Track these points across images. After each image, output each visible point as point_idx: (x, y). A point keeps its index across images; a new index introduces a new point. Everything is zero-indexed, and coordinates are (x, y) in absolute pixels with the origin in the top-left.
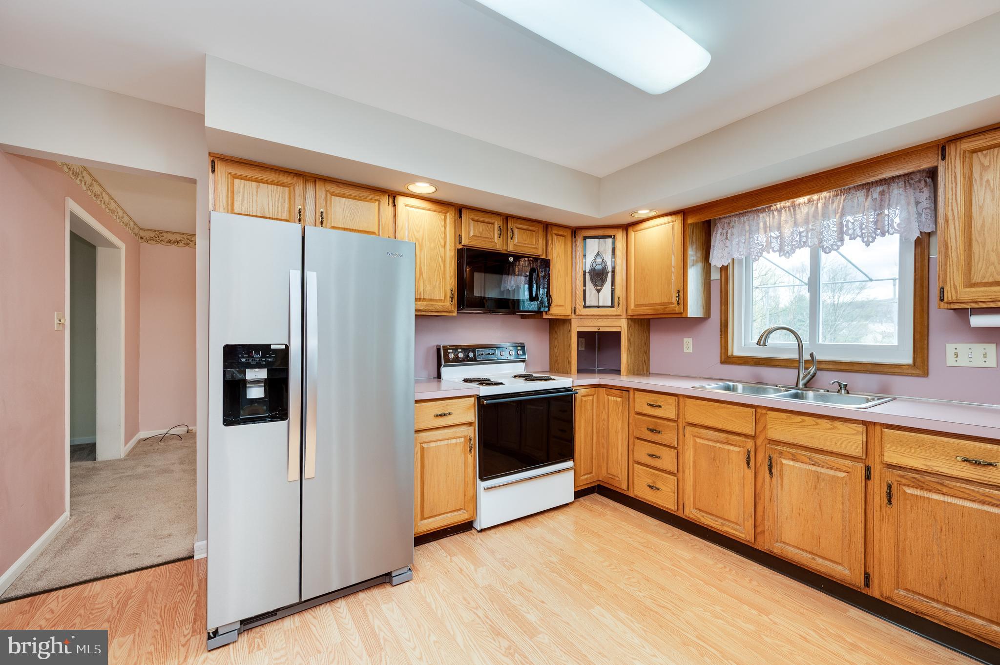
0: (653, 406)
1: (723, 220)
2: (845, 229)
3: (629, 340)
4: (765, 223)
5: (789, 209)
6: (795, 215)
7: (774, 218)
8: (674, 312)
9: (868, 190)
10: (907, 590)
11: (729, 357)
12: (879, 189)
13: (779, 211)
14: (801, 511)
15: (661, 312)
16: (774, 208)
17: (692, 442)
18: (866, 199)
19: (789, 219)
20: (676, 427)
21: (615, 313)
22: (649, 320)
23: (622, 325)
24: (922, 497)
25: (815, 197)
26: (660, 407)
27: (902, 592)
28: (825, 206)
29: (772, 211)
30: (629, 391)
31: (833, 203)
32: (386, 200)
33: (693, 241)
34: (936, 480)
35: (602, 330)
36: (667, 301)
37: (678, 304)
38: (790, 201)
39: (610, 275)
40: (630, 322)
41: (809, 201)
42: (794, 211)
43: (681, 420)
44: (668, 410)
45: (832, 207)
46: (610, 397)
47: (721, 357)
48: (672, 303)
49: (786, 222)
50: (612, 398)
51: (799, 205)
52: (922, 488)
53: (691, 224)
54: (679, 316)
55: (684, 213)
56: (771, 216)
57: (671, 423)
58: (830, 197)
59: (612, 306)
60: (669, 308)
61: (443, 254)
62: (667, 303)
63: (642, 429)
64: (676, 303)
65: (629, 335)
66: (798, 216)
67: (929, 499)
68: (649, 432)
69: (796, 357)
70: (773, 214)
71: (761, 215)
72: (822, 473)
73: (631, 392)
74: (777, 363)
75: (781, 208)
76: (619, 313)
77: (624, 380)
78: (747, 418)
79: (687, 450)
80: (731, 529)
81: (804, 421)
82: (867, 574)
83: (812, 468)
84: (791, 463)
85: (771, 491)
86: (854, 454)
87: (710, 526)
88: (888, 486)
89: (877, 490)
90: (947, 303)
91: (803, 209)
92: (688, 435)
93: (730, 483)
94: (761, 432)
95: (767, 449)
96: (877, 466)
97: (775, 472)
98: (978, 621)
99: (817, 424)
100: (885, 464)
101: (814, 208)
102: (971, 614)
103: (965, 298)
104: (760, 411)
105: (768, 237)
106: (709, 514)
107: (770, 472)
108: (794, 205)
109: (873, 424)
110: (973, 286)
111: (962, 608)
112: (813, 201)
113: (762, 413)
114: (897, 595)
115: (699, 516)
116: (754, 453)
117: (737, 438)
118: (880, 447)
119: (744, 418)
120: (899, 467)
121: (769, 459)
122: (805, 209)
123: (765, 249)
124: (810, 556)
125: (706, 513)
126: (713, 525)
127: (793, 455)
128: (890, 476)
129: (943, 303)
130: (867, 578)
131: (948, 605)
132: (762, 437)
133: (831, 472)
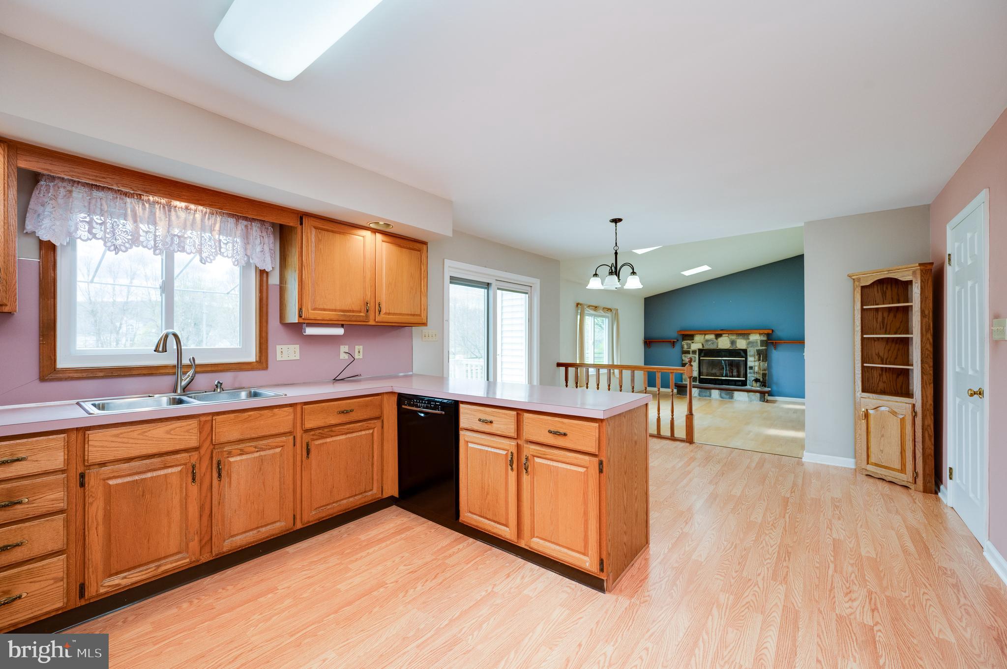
0: (3, 463)
6: (169, 215)
10: (316, 508)
14: (248, 497)
17: (101, 489)
19: (163, 217)
20: (66, 479)
28: (202, 220)
29: (143, 200)
42: (170, 211)
43: (73, 466)
44: (47, 459)
45: (209, 223)
56: (141, 206)
58: (206, 213)
66: (173, 218)
70: (143, 204)
72: (265, 455)
78: (191, 431)
79: (92, 504)
80: (171, 563)
81: (250, 416)
82: (294, 516)
83: (257, 455)
84: (239, 458)
85: (220, 494)
86: (287, 430)
87: (136, 583)
88: (308, 445)
89: (299, 451)
90: (303, 319)
91: (179, 213)
92: (92, 482)
93: (168, 512)
94: (204, 441)
95: (214, 455)
96: (299, 433)
97: (224, 474)
98: (345, 501)
99: (261, 415)
100: (304, 430)
101: (192, 217)
102: (342, 500)
103: (312, 317)
104: (203, 419)
105: (137, 227)
106: (134, 568)
107: (220, 475)
108: (169, 205)
109: (296, 404)
110: (314, 309)
111: (340, 499)
112: (190, 209)
113: (206, 420)
114: (311, 516)
115: (117, 582)
116: (199, 465)
117: (178, 456)
118: (301, 420)
119: (188, 431)
120: (312, 430)
121: (219, 463)
122: (182, 215)
123: (135, 240)
124: (255, 532)
125: (129, 570)
126: (144, 577)
127: (241, 450)
128: (307, 437)
129: (300, 319)
130: (294, 519)
131: (334, 503)
132: (207, 444)
133: (271, 452)
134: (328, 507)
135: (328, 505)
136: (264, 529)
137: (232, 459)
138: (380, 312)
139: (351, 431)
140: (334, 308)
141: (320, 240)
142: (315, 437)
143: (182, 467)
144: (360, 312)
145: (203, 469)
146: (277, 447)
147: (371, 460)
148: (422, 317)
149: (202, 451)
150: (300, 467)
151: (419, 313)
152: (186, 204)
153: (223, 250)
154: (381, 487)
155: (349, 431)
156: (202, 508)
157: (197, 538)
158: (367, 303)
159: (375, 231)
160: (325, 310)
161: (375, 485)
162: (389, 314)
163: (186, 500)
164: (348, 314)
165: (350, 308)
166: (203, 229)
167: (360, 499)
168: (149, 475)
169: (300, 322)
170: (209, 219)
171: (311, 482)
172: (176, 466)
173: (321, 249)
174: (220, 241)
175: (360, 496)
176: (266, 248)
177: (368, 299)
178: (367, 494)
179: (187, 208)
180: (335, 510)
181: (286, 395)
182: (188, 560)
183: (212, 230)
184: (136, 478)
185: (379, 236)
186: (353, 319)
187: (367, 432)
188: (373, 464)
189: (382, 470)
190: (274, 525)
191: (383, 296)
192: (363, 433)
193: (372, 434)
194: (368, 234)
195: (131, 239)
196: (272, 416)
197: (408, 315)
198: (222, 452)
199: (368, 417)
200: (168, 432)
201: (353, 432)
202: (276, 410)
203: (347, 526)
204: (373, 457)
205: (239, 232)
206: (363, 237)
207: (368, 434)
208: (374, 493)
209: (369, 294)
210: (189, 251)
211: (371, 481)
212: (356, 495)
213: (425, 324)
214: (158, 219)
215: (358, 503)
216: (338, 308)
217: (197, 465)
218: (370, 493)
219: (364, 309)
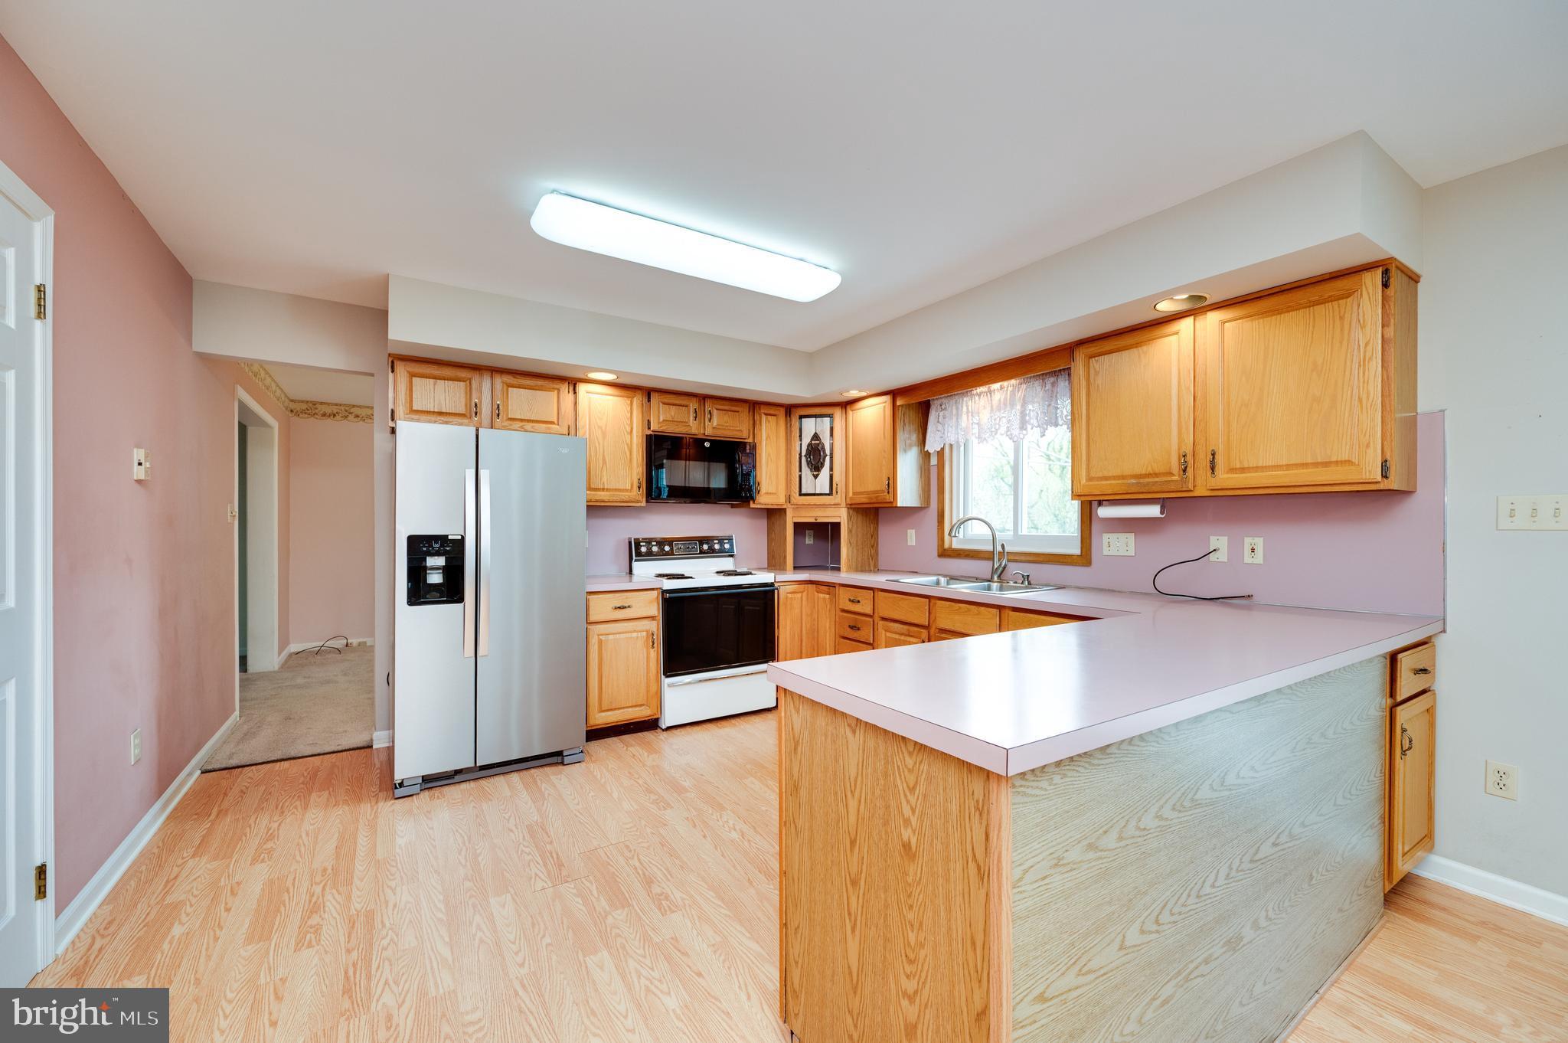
0: (853, 601)
1: (936, 402)
2: (1027, 418)
3: (850, 531)
8: (885, 501)
11: (945, 550)
12: (1051, 380)
15: (874, 500)
16: (974, 392)
19: (986, 405)
21: (834, 502)
22: (877, 509)
23: (840, 515)
25: (1005, 384)
26: (859, 602)
29: (972, 395)
30: (835, 587)
31: (1019, 391)
32: (565, 388)
33: (904, 424)
35: (819, 520)
36: (878, 490)
37: (888, 493)
38: (987, 386)
39: (828, 459)
40: (851, 512)
41: (1002, 388)
42: (987, 398)
43: (876, 615)
44: (865, 605)
47: (938, 550)
48: (883, 492)
49: (985, 407)
50: (822, 595)
51: (995, 391)
53: (902, 406)
54: (890, 505)
55: (894, 394)
57: (868, 619)
58: (1016, 385)
59: (830, 494)
60: (880, 497)
61: (628, 441)
63: (845, 627)
64: (886, 491)
65: (850, 527)
69: (990, 548)
71: (965, 399)
73: (837, 588)
74: (982, 555)
75: (981, 393)
76: (836, 502)
77: (845, 576)
101: (1004, 396)
103: (1086, 491)
110: (1091, 480)
122: (996, 396)
138: (1213, 468)
140: (1119, 473)
144: (1168, 475)
158: (1184, 457)
160: (1106, 479)
162: (1236, 470)
164: (1145, 480)
165: (1150, 470)
177: (1186, 447)
186: (1156, 488)
216: (1128, 473)
219: (1175, 468)
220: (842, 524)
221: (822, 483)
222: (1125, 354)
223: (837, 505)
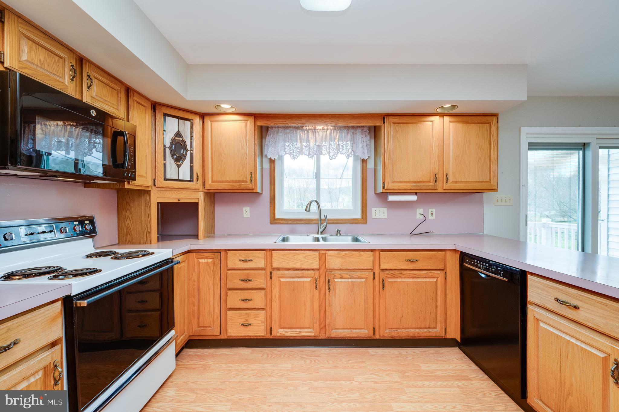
0: (245, 261)
1: (274, 129)
4: (300, 137)
5: (313, 131)
6: (315, 135)
7: (305, 134)
8: (248, 188)
9: (348, 130)
10: (389, 329)
11: (275, 220)
12: (352, 131)
13: (308, 131)
15: (237, 187)
16: (305, 128)
17: (277, 282)
18: (348, 134)
19: (313, 137)
20: (265, 274)
21: (194, 187)
23: (200, 198)
24: (395, 282)
25: (325, 127)
26: (251, 260)
27: (388, 331)
28: (330, 134)
29: (304, 130)
30: (220, 252)
34: (399, 272)
35: (182, 201)
36: (242, 180)
37: (251, 182)
38: (313, 126)
40: (206, 195)
42: (315, 133)
43: (268, 268)
44: (259, 261)
45: (333, 135)
46: (200, 260)
47: (270, 220)
48: (246, 181)
51: (318, 130)
52: (395, 278)
53: (258, 126)
54: (251, 191)
55: (253, 116)
56: (303, 133)
57: (261, 272)
58: (332, 129)
59: (191, 180)
60: (244, 185)
62: (242, 181)
63: (235, 281)
64: (249, 181)
65: (206, 204)
66: (317, 136)
67: (397, 282)
68: (242, 283)
70: (304, 132)
71: (298, 131)
72: (355, 282)
73: (223, 253)
75: (309, 129)
76: (196, 187)
78: (315, 258)
79: (274, 288)
80: (306, 333)
81: (346, 254)
82: (374, 328)
83: (350, 280)
84: (340, 280)
85: (329, 300)
86: (369, 267)
87: (291, 337)
88: (383, 281)
89: (377, 284)
90: (385, 190)
91: (320, 133)
92: (274, 277)
93: (305, 303)
94: (322, 265)
95: (327, 275)
96: (377, 271)
97: (331, 288)
98: (412, 330)
99: (353, 255)
100: (381, 270)
101: (325, 134)
102: (410, 328)
103: (391, 188)
104: (321, 252)
105: (302, 145)
106: (291, 328)
107: (329, 289)
108: (315, 129)
109: (375, 250)
110: (393, 182)
111: (407, 327)
112: (325, 129)
113: (323, 253)
114: (386, 333)
115: (283, 333)
116: (319, 279)
117: (309, 272)
118: (379, 261)
119: (313, 258)
120: (386, 270)
121: (329, 281)
122: (321, 133)
123: (301, 152)
124: (349, 330)
125: (288, 328)
126: (294, 335)
127: (341, 275)
128: (383, 275)
129: (384, 189)
130: (374, 330)
131: (403, 328)
132: (323, 268)
133: (359, 280)
134: (399, 330)
135: (398, 328)
136: (354, 331)
137: (336, 280)
138: (447, 181)
139: (417, 276)
140: (408, 180)
141: (397, 132)
142: (388, 276)
143: (311, 279)
144: (430, 182)
145: (321, 283)
146: (362, 278)
147: (434, 303)
148: (492, 183)
149: (321, 271)
150: (378, 295)
151: (488, 180)
152: (323, 126)
153: (341, 150)
154: (444, 329)
155: (415, 276)
156: (321, 305)
157: (318, 323)
158: (436, 175)
159: (442, 115)
160: (401, 182)
161: (439, 326)
162: (456, 182)
163: (313, 298)
164: (419, 184)
165: (421, 180)
166: (331, 140)
167: (425, 332)
168: (296, 280)
169: (383, 192)
170: (333, 133)
171: (386, 309)
172: (308, 277)
173: (398, 138)
174: (339, 145)
175: (425, 330)
176: (365, 144)
177: (436, 171)
178: (431, 330)
179: (323, 129)
180: (404, 335)
181: (369, 243)
182: (313, 334)
183: (335, 139)
184: (291, 280)
185: (446, 119)
186: (423, 188)
187: (431, 280)
188: (436, 307)
189: (446, 314)
190: (361, 330)
191: (450, 168)
192: (428, 280)
193: (436, 282)
194: (436, 119)
195: (299, 151)
196: (359, 256)
197: (476, 182)
198: (331, 274)
199: (432, 268)
200: (305, 257)
201: (418, 278)
202: (362, 253)
203: (414, 351)
204: (437, 301)
205: (349, 137)
206: (432, 122)
207: (433, 281)
208: (437, 332)
209: (437, 168)
210: (324, 154)
211: (435, 321)
212: (421, 328)
213: (495, 190)
214: (310, 138)
215: (423, 335)
216: (411, 180)
217: (318, 280)
218: (434, 330)
219: (433, 180)
220: (200, 203)
221: (184, 172)
222: (411, 125)
223: (196, 189)
